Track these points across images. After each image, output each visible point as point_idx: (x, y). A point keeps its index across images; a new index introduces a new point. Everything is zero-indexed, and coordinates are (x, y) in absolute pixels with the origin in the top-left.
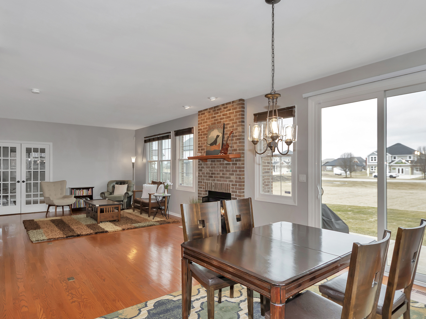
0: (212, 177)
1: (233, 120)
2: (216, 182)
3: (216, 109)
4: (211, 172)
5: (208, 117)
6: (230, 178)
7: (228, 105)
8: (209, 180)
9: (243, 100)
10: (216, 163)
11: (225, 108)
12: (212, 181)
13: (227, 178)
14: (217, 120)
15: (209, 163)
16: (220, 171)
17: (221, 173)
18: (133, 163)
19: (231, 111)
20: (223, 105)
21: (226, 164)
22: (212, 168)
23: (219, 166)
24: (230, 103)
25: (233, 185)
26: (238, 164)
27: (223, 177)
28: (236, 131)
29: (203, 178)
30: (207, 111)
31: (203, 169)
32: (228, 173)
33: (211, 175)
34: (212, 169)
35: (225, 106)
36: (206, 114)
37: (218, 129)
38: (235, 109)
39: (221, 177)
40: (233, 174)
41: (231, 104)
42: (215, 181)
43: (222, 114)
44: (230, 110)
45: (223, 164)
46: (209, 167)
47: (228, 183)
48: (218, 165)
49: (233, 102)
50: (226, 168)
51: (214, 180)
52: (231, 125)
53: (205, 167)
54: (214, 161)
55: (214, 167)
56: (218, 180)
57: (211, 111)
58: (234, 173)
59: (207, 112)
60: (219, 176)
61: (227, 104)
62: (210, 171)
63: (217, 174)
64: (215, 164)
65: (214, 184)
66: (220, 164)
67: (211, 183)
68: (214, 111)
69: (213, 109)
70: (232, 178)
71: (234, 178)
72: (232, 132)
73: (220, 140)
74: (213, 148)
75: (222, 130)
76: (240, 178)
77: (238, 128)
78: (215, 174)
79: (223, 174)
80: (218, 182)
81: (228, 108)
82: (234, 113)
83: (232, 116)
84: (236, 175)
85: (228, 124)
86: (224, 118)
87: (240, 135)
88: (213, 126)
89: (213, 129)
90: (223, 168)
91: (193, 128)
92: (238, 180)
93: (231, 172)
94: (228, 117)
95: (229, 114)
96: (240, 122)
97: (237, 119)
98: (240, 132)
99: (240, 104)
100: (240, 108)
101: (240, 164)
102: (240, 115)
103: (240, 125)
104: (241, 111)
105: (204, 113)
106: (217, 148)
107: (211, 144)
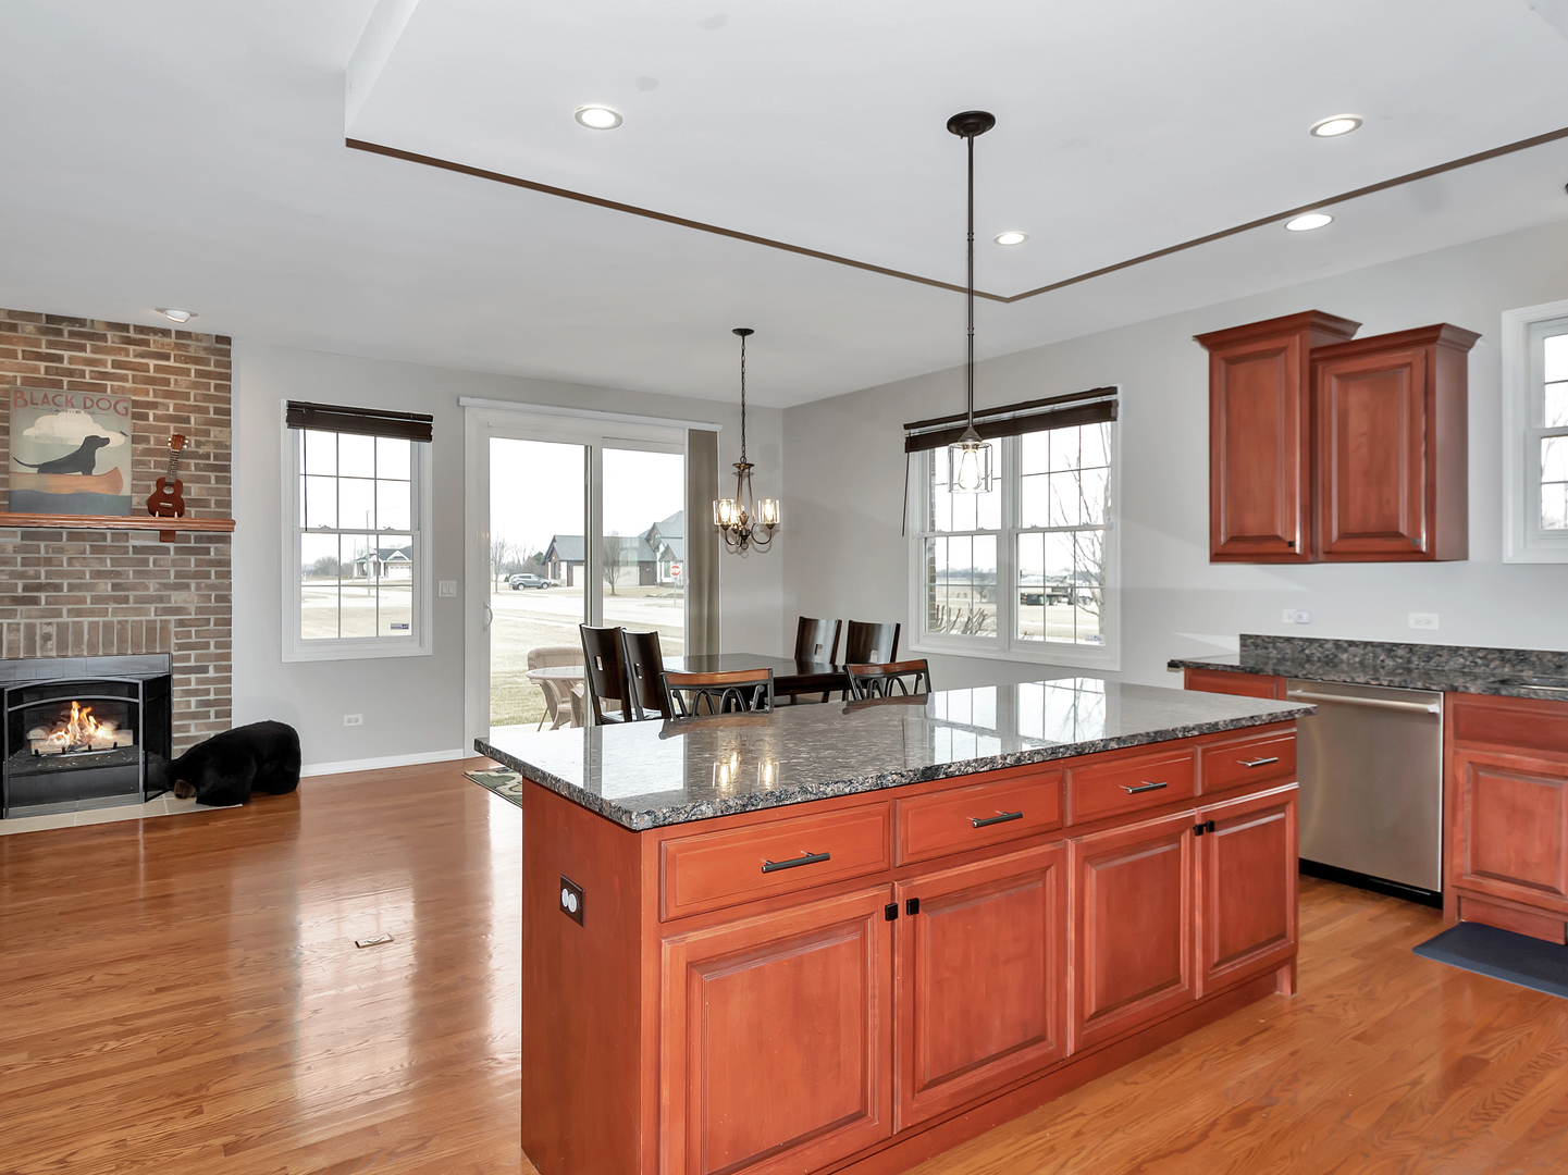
0: (35, 601)
1: (186, 396)
2: (65, 619)
3: (66, 329)
4: (19, 583)
6: (160, 599)
7: (152, 338)
9: (227, 340)
11: (129, 341)
12: (29, 617)
13: (144, 600)
14: (69, 372)
16: (98, 574)
17: (105, 587)
19: (171, 363)
20: (118, 327)
22: (28, 562)
23: (88, 555)
24: (161, 332)
25: (181, 623)
26: (212, 550)
27: (122, 600)
28: (202, 439)
32: (152, 583)
33: (19, 593)
34: (31, 570)
35: (133, 335)
37: (92, 414)
38: (196, 361)
40: (182, 587)
42: (60, 616)
43: (109, 359)
44: (166, 357)
47: (152, 617)
48: (85, 553)
49: (183, 334)
50: (143, 562)
51: (55, 614)
52: (171, 411)
55: (48, 562)
56: (79, 613)
57: (29, 328)
58: (193, 582)
60: (88, 596)
61: (143, 330)
62: (22, 576)
63: (74, 587)
64: (61, 550)
65: (53, 630)
66: (95, 549)
67: (30, 628)
68: (44, 331)
69: (43, 323)
70: (177, 598)
71: (188, 599)
72: (179, 439)
73: (117, 453)
74: (72, 483)
75: (127, 424)
76: (227, 599)
77: (214, 431)
78: (58, 588)
79: (115, 587)
80: (86, 620)
81: (152, 348)
82: (187, 372)
83: (177, 383)
84: (198, 588)
85: (154, 405)
86: (124, 378)
87: (228, 457)
88: (44, 392)
89: (56, 406)
90: (117, 563)
92: (212, 604)
93: (172, 579)
94: (150, 381)
95: (160, 369)
96: (225, 411)
97: (208, 398)
98: (224, 445)
99: (224, 353)
100: (225, 365)
101: (225, 552)
102: (223, 387)
103: (225, 424)
104: (226, 376)
106: (100, 488)
107: (48, 468)
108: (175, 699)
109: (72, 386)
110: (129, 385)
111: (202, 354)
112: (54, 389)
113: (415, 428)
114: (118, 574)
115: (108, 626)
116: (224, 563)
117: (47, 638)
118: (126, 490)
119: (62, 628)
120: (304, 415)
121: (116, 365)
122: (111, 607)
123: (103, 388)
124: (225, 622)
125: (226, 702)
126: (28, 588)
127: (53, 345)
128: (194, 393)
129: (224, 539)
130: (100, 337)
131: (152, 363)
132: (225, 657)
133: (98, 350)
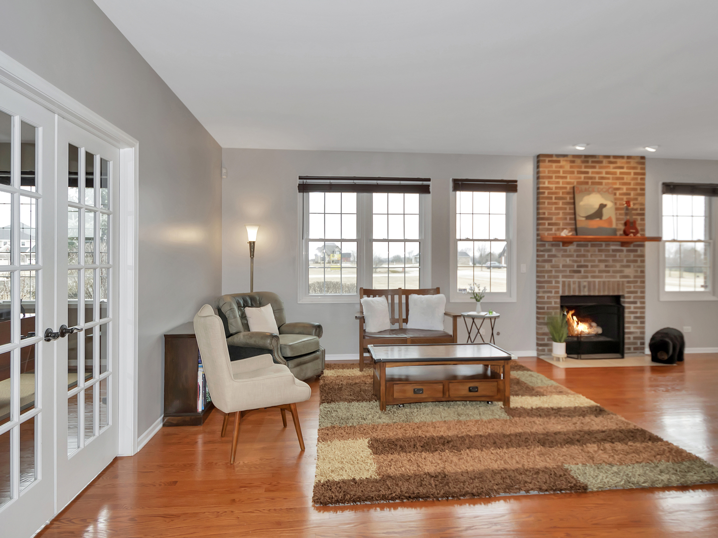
0: (579, 272)
1: (629, 184)
2: (590, 279)
3: (590, 160)
4: (575, 265)
5: (568, 168)
6: (621, 272)
7: (618, 160)
8: (572, 277)
9: (643, 158)
10: (589, 248)
11: (611, 163)
12: (579, 278)
13: (615, 272)
14: (591, 178)
15: (572, 248)
16: (600, 261)
17: (602, 266)
18: (250, 243)
19: (625, 170)
20: (608, 157)
21: (614, 251)
22: (577, 256)
24: (622, 157)
25: (628, 282)
26: (639, 250)
27: (608, 272)
28: (636, 202)
29: (553, 274)
30: (565, 158)
31: (554, 259)
32: (618, 265)
33: (575, 268)
34: (578, 259)
35: (612, 160)
36: (562, 163)
37: (601, 194)
38: (634, 168)
39: (600, 271)
40: (628, 266)
41: (625, 160)
43: (604, 171)
44: (622, 168)
45: (608, 251)
46: (571, 256)
47: (618, 279)
49: (629, 157)
50: (615, 256)
51: (587, 277)
52: (625, 191)
53: (559, 254)
54: (586, 246)
55: (584, 256)
56: (593, 277)
57: (578, 161)
58: (632, 264)
59: (566, 161)
60: (597, 269)
61: (615, 157)
62: (576, 261)
63: (592, 266)
64: (588, 251)
65: (586, 284)
66: (600, 251)
67: (579, 282)
68: (583, 162)
69: (583, 159)
70: (627, 271)
72: (628, 203)
73: (609, 212)
74: (595, 224)
75: (612, 197)
76: (643, 272)
77: (640, 198)
78: (586, 266)
79: (606, 266)
80: (597, 280)
81: (618, 165)
82: (629, 174)
83: (627, 179)
84: (634, 267)
85: (618, 189)
86: (608, 178)
87: (643, 209)
88: (584, 187)
89: (588, 192)
90: (606, 256)
91: (516, 181)
92: (639, 274)
93: (625, 263)
94: (618, 179)
95: (621, 173)
96: (643, 189)
97: (637, 184)
98: (643, 204)
99: (643, 163)
100: (644, 169)
101: (643, 251)
102: (643, 179)
103: (643, 195)
104: (644, 174)
105: (558, 162)
106: (605, 225)
107: (589, 217)
108: (626, 315)
109: (593, 183)
110: (610, 181)
111: (635, 165)
112: (589, 185)
113: (711, 191)
114: (607, 261)
115: (604, 282)
116: (643, 256)
117: (584, 287)
118: (614, 226)
119: (589, 283)
120: (671, 188)
121: (607, 173)
122: (604, 274)
123: (601, 184)
124: (643, 282)
125: (643, 318)
126: (578, 266)
127: (586, 167)
128: (632, 182)
129: (643, 246)
130: (601, 162)
131: (618, 171)
132: (643, 297)
133: (600, 168)
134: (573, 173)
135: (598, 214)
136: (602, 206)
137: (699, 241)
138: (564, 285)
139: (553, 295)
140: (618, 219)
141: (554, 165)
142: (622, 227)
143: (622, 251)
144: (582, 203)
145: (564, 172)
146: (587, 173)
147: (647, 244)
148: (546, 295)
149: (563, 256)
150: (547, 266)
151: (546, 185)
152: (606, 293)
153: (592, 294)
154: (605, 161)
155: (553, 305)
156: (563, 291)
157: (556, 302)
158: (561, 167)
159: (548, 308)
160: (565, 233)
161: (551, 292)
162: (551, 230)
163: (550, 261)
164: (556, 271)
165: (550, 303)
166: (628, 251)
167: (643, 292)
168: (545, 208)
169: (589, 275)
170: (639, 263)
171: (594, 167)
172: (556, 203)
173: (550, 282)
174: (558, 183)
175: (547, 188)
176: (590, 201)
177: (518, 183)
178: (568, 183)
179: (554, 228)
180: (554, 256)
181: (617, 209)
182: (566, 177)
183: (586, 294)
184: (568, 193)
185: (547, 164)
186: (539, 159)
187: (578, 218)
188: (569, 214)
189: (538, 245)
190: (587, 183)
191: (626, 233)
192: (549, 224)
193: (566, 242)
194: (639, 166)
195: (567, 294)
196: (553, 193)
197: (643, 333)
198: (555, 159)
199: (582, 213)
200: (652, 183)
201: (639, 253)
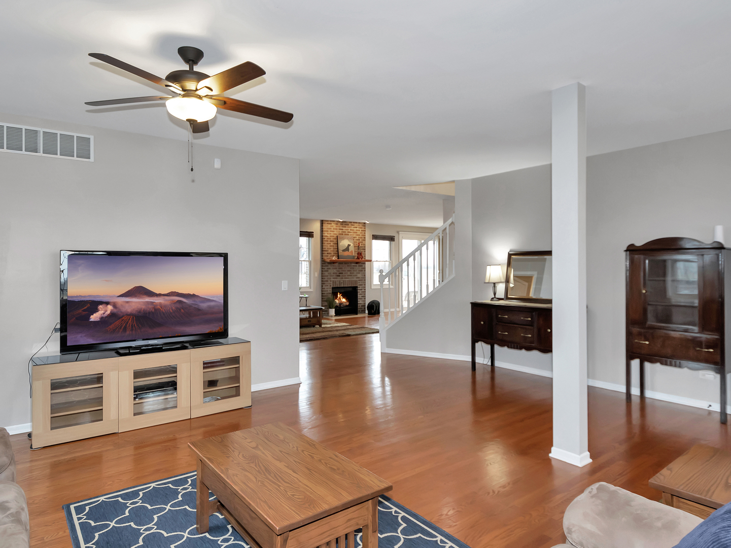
0: (340, 276)
1: (359, 235)
3: (344, 223)
5: (335, 227)
6: (356, 275)
8: (337, 278)
9: (365, 223)
11: (352, 225)
12: (339, 279)
13: (354, 276)
14: (344, 232)
15: (337, 265)
16: (348, 271)
17: (349, 273)
19: (357, 229)
20: (351, 222)
21: (353, 266)
22: (339, 269)
24: (357, 223)
25: (359, 280)
27: (351, 276)
28: (362, 244)
32: (355, 272)
33: (338, 274)
35: (353, 224)
36: (333, 225)
37: (348, 240)
38: (361, 228)
39: (348, 276)
40: (359, 273)
41: (358, 224)
43: (349, 229)
44: (357, 227)
45: (351, 266)
46: (336, 269)
47: (355, 279)
49: (359, 223)
50: (354, 268)
51: (342, 278)
52: (358, 238)
53: (331, 268)
54: (343, 264)
55: (341, 268)
56: (345, 278)
57: (339, 224)
59: (334, 223)
61: (354, 223)
62: (339, 271)
63: (345, 273)
64: (343, 266)
65: (342, 281)
66: (348, 266)
67: (340, 281)
68: (341, 224)
71: (359, 275)
72: (359, 244)
73: (352, 248)
74: (346, 253)
75: (353, 241)
76: (365, 275)
77: (363, 242)
78: (342, 273)
80: (347, 279)
81: (355, 226)
82: (359, 230)
83: (359, 233)
84: (361, 273)
85: (355, 237)
86: (351, 232)
87: (365, 247)
88: (341, 236)
89: (343, 239)
90: (350, 268)
91: (313, 232)
92: (363, 276)
93: (358, 272)
94: (355, 233)
95: (356, 230)
96: (365, 238)
97: (363, 235)
98: (365, 245)
99: (365, 226)
100: (365, 228)
101: (365, 266)
102: (364, 233)
103: (365, 240)
104: (365, 231)
105: (331, 224)
106: (350, 254)
107: (344, 251)
108: (358, 295)
109: (345, 234)
110: (352, 234)
112: (343, 235)
113: (391, 239)
114: (351, 271)
115: (350, 280)
116: (365, 268)
117: (342, 283)
118: (354, 255)
119: (344, 281)
120: (375, 237)
121: (351, 230)
123: (348, 235)
124: (365, 280)
125: (365, 296)
126: (339, 273)
127: (342, 227)
128: (361, 234)
129: (365, 264)
130: (348, 225)
131: (355, 229)
132: (365, 287)
133: (348, 227)
134: (337, 229)
135: (347, 249)
136: (349, 245)
137: (387, 261)
138: (333, 282)
139: (329, 287)
140: (355, 251)
141: (329, 225)
142: (357, 255)
143: (356, 266)
144: (341, 244)
145: (333, 229)
146: (343, 229)
147: (366, 263)
148: (326, 287)
149: (333, 269)
150: (326, 273)
151: (326, 235)
152: (350, 286)
153: (345, 286)
154: (350, 224)
155: (329, 292)
156: (333, 285)
157: (330, 291)
158: (332, 226)
159: (327, 293)
160: (334, 258)
161: (328, 286)
162: (328, 256)
163: (328, 271)
164: (330, 276)
165: (328, 291)
166: (359, 266)
167: (365, 285)
168: (325, 246)
169: (344, 277)
170: (363, 272)
171: (346, 227)
172: (330, 244)
173: (327, 281)
174: (331, 234)
175: (326, 236)
176: (344, 243)
177: (314, 234)
178: (335, 234)
179: (329, 255)
180: (329, 269)
181: (355, 247)
182: (334, 231)
183: (342, 286)
184: (335, 239)
185: (326, 225)
186: (322, 222)
187: (339, 251)
188: (336, 249)
189: (322, 264)
190: (343, 234)
191: (358, 258)
192: (327, 253)
193: (333, 262)
194: (363, 227)
195: (334, 286)
196: (328, 239)
197: (365, 303)
198: (330, 222)
199: (341, 249)
200: (368, 236)
201: (363, 267)
